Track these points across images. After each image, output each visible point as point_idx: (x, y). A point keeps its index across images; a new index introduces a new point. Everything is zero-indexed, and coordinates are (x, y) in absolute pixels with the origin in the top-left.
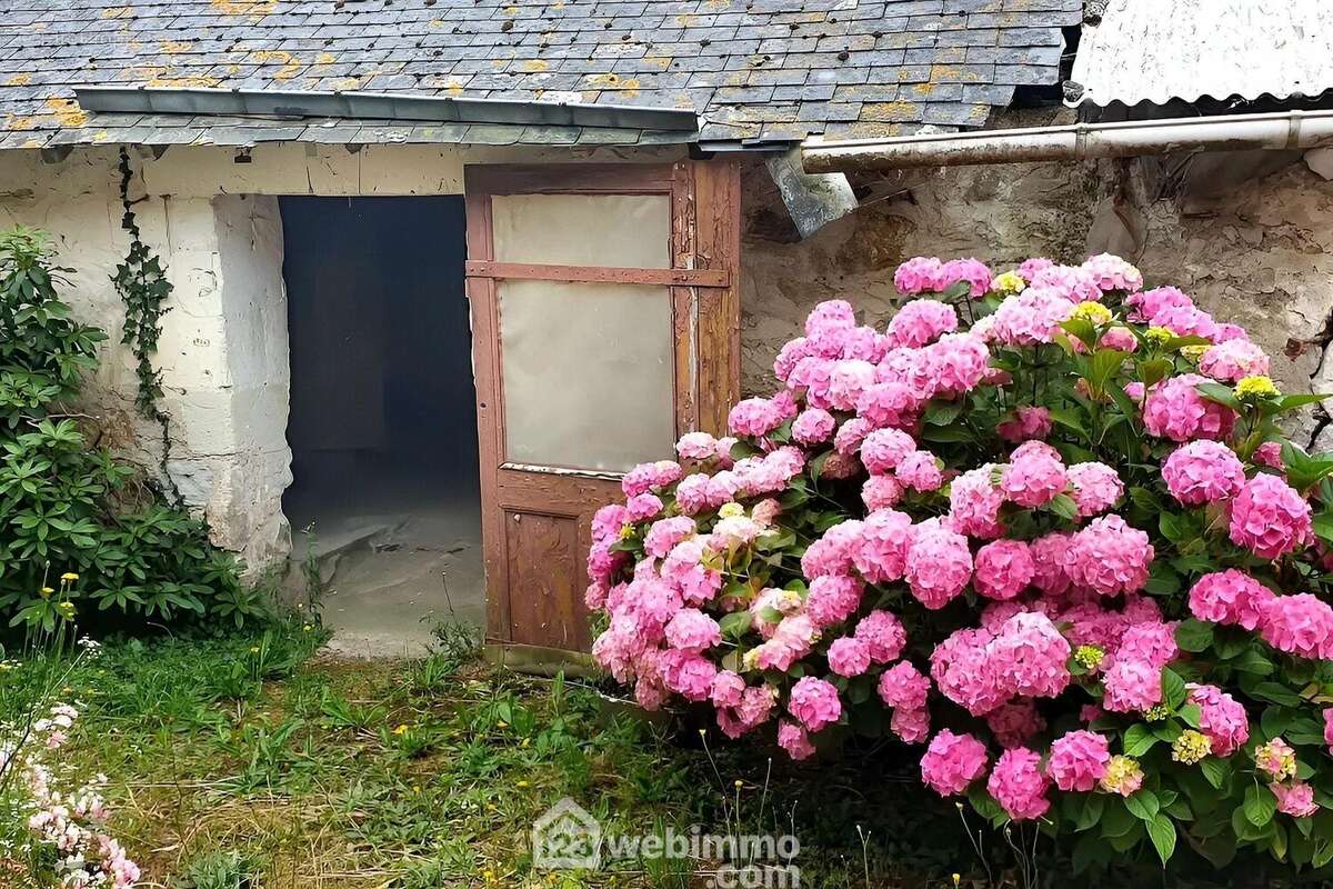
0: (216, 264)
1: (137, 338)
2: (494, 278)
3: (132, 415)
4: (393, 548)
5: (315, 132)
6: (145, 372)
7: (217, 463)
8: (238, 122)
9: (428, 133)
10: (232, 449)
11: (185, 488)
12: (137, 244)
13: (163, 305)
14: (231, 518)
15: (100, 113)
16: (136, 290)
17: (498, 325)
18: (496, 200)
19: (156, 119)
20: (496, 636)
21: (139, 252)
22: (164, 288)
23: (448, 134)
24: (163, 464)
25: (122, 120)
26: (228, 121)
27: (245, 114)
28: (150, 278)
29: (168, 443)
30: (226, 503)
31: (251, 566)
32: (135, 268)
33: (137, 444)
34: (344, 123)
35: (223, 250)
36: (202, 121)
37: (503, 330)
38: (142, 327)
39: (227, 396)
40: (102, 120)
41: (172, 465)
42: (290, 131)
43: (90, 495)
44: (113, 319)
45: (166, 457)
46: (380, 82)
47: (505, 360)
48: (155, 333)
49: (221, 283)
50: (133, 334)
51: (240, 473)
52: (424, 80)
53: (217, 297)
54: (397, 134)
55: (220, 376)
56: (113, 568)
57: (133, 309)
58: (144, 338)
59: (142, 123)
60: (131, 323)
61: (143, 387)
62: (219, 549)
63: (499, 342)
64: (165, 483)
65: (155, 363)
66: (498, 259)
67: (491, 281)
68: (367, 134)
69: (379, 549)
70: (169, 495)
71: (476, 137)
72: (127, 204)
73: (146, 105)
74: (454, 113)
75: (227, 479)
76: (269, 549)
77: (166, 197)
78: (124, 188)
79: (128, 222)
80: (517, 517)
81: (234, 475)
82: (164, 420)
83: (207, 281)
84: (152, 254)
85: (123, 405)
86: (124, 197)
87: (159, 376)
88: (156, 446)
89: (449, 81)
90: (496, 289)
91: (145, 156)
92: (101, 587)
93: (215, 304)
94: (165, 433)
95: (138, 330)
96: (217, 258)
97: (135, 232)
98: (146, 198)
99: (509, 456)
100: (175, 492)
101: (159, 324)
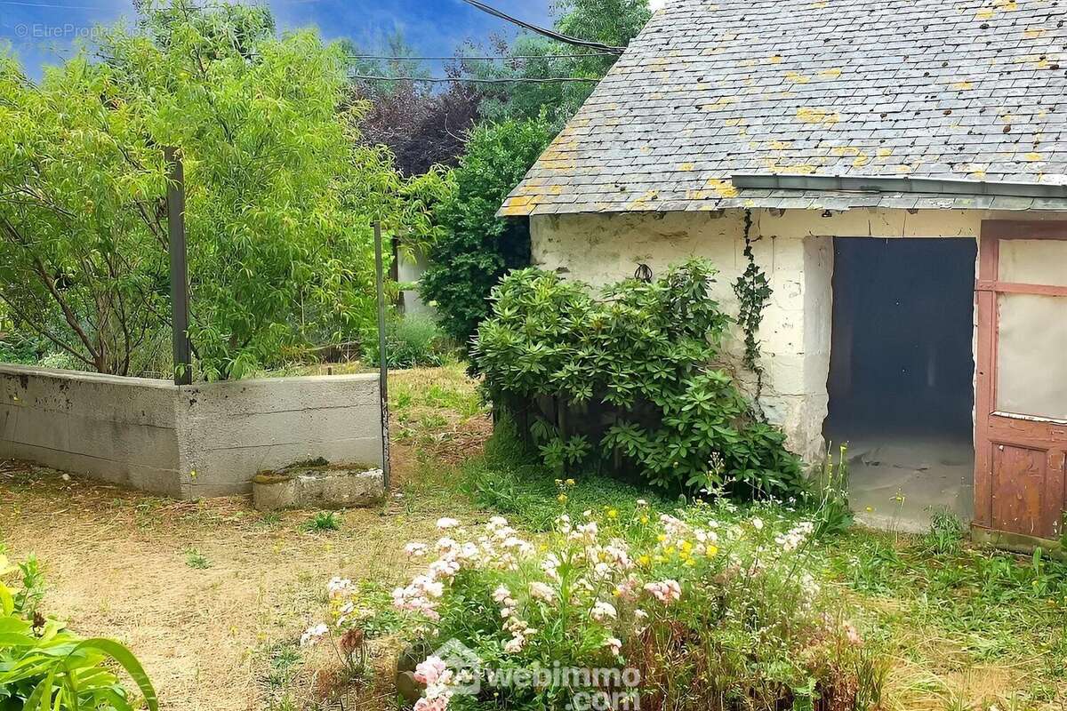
0: (802, 278)
1: (746, 322)
2: (996, 292)
3: (738, 367)
4: (877, 464)
5: (888, 202)
6: (750, 342)
7: (790, 400)
8: (835, 194)
9: (966, 202)
10: (802, 392)
11: (769, 413)
12: (752, 265)
13: (765, 302)
14: (798, 434)
15: (745, 189)
16: (749, 293)
17: (997, 322)
18: (1002, 242)
19: (781, 193)
20: (981, 524)
21: (752, 269)
22: (766, 292)
23: (980, 203)
24: (756, 399)
25: (759, 193)
26: (828, 194)
27: (840, 189)
28: (758, 286)
29: (760, 385)
30: (796, 425)
31: (806, 466)
32: (748, 280)
33: (740, 385)
34: (906, 195)
35: (807, 270)
36: (812, 194)
37: (999, 325)
38: (750, 315)
39: (801, 359)
40: (746, 193)
41: (761, 399)
42: (871, 201)
43: (732, 413)
44: (733, 309)
45: (759, 393)
46: (925, 169)
47: (1000, 346)
48: (758, 320)
49: (803, 290)
50: (745, 319)
51: (805, 408)
52: (956, 167)
53: (800, 299)
54: (944, 203)
55: (799, 347)
56: (742, 458)
57: (745, 304)
58: (752, 322)
59: (773, 195)
60: (743, 313)
61: (748, 351)
62: (789, 452)
63: (997, 333)
64: (757, 411)
65: (757, 337)
66: (1000, 279)
67: (994, 294)
68: (925, 203)
69: (867, 464)
70: (758, 418)
71: (1001, 205)
72: (748, 241)
73: (775, 184)
74: (983, 190)
75: (797, 409)
76: (815, 456)
77: (774, 237)
78: (746, 232)
79: (747, 252)
80: (1001, 447)
81: (802, 408)
82: (759, 371)
83: (795, 288)
84: (760, 271)
85: (733, 361)
86: (746, 237)
87: (758, 346)
88: (752, 387)
89: (973, 168)
90: (997, 298)
91: (774, 215)
92: (735, 468)
93: (800, 302)
94: (759, 379)
95: (747, 317)
96: (803, 274)
97: (751, 258)
98: (760, 238)
99: (998, 407)
100: (763, 416)
101: (761, 314)
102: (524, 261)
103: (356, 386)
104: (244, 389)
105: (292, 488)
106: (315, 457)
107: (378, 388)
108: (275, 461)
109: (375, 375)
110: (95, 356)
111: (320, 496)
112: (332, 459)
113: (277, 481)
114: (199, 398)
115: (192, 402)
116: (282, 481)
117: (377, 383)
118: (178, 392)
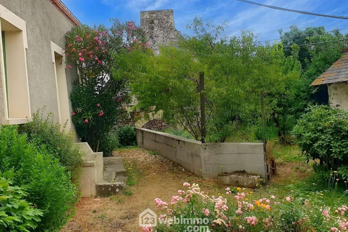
102: (326, 103)
103: (255, 147)
104: (220, 145)
105: (228, 178)
106: (242, 170)
107: (263, 148)
108: (229, 169)
109: (263, 143)
110: (195, 135)
111: (237, 182)
112: (248, 171)
113: (224, 176)
114: (207, 147)
115: (205, 148)
116: (225, 175)
117: (263, 146)
118: (201, 145)
